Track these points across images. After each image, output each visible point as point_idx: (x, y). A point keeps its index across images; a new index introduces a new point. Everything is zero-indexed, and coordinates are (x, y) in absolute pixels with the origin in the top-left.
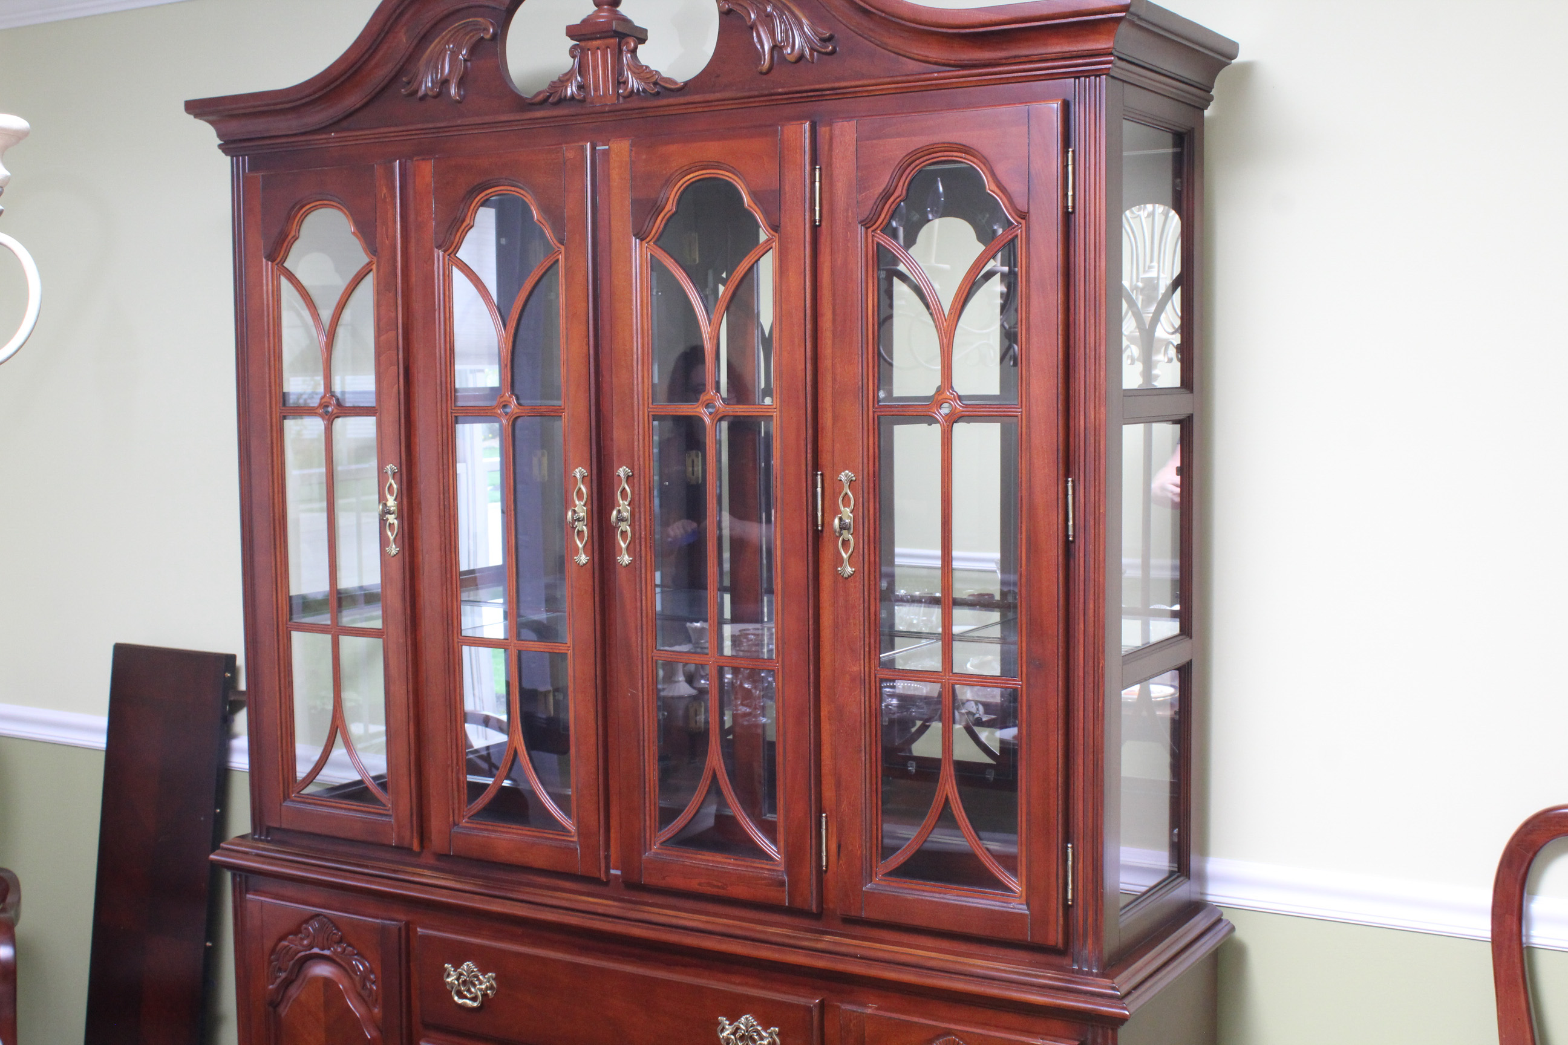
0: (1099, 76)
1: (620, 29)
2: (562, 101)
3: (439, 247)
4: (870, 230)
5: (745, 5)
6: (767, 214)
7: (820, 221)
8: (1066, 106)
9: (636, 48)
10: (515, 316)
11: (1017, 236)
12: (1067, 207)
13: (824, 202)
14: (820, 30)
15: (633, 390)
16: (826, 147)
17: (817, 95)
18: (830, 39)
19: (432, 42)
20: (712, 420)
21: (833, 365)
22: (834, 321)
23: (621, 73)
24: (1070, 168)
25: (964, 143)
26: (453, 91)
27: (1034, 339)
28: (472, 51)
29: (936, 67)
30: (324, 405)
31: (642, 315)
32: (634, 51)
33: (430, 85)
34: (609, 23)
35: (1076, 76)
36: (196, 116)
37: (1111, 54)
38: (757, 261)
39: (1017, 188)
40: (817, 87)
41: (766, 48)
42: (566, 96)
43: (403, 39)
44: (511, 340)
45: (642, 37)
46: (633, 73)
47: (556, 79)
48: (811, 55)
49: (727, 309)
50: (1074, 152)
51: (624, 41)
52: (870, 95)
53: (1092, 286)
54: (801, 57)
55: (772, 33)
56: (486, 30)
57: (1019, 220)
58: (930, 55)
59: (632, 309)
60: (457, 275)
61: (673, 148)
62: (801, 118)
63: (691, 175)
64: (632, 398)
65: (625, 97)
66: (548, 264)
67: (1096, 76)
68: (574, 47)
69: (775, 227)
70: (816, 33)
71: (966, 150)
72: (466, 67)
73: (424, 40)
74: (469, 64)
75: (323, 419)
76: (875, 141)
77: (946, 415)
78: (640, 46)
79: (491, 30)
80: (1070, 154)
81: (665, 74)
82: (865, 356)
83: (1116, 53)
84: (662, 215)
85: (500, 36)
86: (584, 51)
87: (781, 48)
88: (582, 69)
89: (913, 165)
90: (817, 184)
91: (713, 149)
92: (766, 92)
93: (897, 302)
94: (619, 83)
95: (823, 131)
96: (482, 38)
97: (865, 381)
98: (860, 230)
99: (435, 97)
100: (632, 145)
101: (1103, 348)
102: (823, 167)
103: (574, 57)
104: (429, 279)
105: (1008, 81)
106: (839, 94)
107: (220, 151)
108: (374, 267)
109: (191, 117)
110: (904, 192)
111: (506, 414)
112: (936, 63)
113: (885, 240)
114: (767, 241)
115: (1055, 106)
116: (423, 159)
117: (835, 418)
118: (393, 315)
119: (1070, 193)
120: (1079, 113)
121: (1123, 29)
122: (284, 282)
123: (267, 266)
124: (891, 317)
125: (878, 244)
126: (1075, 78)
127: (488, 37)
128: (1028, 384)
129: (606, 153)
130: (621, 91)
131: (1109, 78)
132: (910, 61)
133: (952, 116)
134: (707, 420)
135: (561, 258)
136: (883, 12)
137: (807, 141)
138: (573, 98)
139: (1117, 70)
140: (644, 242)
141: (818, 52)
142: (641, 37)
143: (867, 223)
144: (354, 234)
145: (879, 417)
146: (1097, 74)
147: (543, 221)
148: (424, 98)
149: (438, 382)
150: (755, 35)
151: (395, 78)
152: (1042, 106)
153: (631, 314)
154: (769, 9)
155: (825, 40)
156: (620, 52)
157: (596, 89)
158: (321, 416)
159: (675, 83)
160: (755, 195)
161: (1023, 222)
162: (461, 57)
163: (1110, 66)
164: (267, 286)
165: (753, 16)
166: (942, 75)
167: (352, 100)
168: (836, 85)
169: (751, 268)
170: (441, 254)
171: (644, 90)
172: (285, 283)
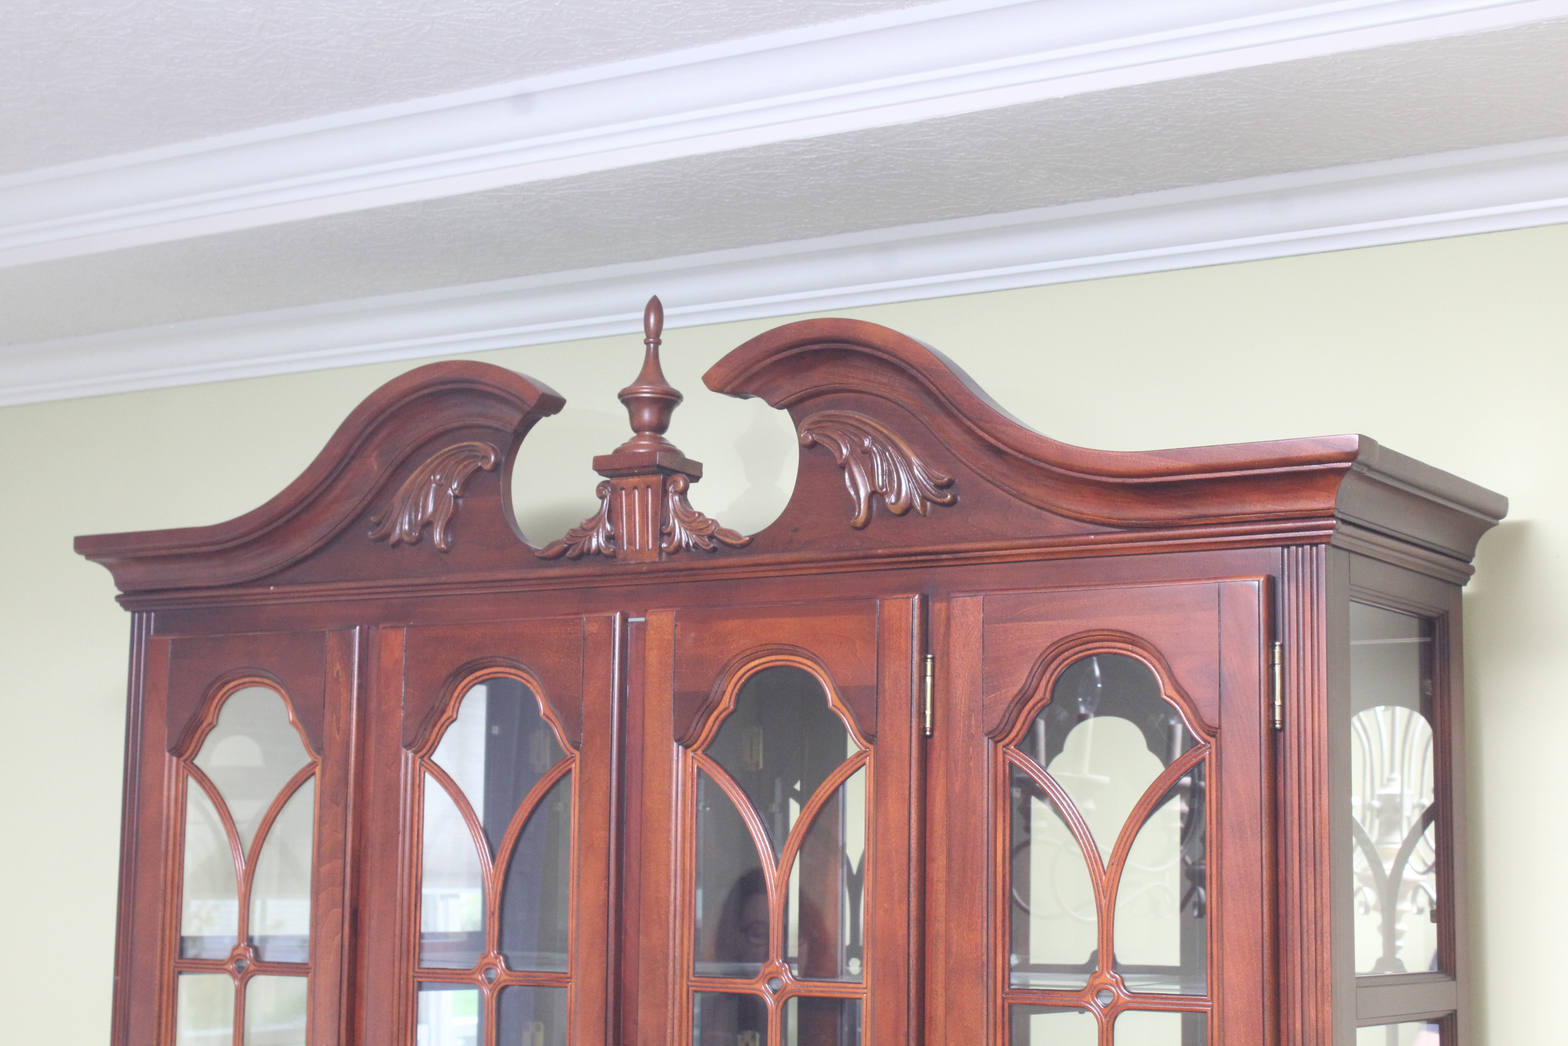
0: (1316, 545)
1: (666, 464)
2: (585, 555)
3: (408, 746)
4: (1000, 745)
5: (835, 437)
6: (859, 719)
7: (932, 730)
8: (1271, 585)
9: (686, 488)
10: (508, 845)
11: (1204, 759)
12: (1274, 722)
13: (938, 705)
14: (936, 473)
15: (667, 956)
16: (942, 630)
17: (931, 560)
18: (949, 485)
19: (411, 472)
20: (777, 1001)
21: (947, 930)
22: (949, 868)
23: (664, 521)
24: (1277, 669)
25: (1130, 630)
26: (437, 537)
27: (1229, 904)
28: (465, 486)
29: (1091, 527)
30: (236, 958)
31: (683, 850)
32: (683, 493)
33: (407, 527)
34: (652, 454)
35: (1285, 544)
36: (89, 557)
37: (1332, 516)
38: (843, 783)
39: (1203, 693)
40: (930, 548)
41: (863, 494)
42: (589, 549)
43: (373, 466)
44: (501, 877)
45: (696, 474)
46: (681, 521)
47: (577, 526)
48: (923, 505)
49: (801, 847)
50: (1282, 646)
51: (669, 481)
52: (1002, 560)
53: (1310, 832)
54: (909, 508)
55: (871, 475)
56: (486, 458)
57: (1208, 738)
58: (1084, 510)
59: (669, 842)
60: (431, 785)
61: (732, 625)
62: (907, 589)
63: (757, 662)
64: (667, 967)
65: (669, 554)
66: (556, 775)
67: (1312, 545)
68: (603, 485)
69: (869, 737)
70: (930, 478)
71: (1133, 639)
72: (456, 504)
73: (400, 469)
74: (460, 502)
75: (234, 977)
76: (1007, 625)
77: (1106, 1006)
78: (692, 486)
79: (493, 458)
80: (1277, 650)
81: (724, 524)
82: (991, 918)
83: (1340, 516)
84: (716, 713)
85: (504, 467)
86: (616, 491)
87: (883, 495)
88: (612, 514)
89: (1061, 657)
90: (929, 680)
91: (787, 628)
92: (861, 553)
93: (1035, 824)
94: (662, 534)
95: (938, 608)
96: (480, 469)
97: (991, 955)
98: (987, 743)
99: (413, 544)
100: (676, 619)
101: (1326, 920)
102: (937, 657)
103: (602, 497)
104: (392, 790)
105: (1192, 549)
106: (960, 558)
107: (118, 605)
108: (318, 770)
109: (82, 558)
110: (1048, 695)
111: (490, 981)
112: (1092, 522)
113: (1019, 759)
114: (858, 755)
115: (1256, 584)
116: (392, 627)
117: (949, 1008)
118: (341, 836)
119: (1278, 702)
120: (1288, 594)
121: (1347, 483)
122: (193, 785)
123: (170, 762)
124: (1027, 843)
125: (1011, 764)
126: (1283, 547)
127: (487, 467)
128: (1221, 968)
129: (642, 628)
130: (664, 545)
131: (1331, 549)
132: (1059, 518)
133: (1113, 594)
134: (770, 1001)
135: (575, 767)
136: (1021, 452)
137: (916, 621)
138: (598, 551)
139: (1340, 537)
140: (689, 750)
141: (934, 502)
142: (694, 473)
143: (997, 735)
144: (293, 723)
145: (1010, 1006)
146: (1314, 542)
147: (553, 717)
148: (399, 542)
149: (398, 933)
150: (847, 476)
151: (361, 516)
152: (1238, 582)
153: (669, 849)
154: (867, 443)
155: (940, 487)
156: (665, 493)
157: (630, 542)
158: (231, 973)
159: (738, 537)
160: (843, 693)
161: (1212, 740)
162: (450, 492)
163: (1330, 532)
164: (169, 790)
165: (845, 451)
166: (1100, 537)
167: (299, 545)
168: (956, 547)
169: (836, 791)
170: (410, 755)
171: (695, 545)
172: (193, 787)
